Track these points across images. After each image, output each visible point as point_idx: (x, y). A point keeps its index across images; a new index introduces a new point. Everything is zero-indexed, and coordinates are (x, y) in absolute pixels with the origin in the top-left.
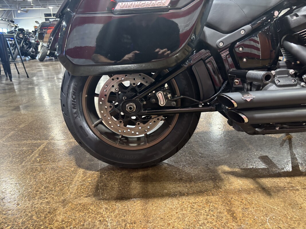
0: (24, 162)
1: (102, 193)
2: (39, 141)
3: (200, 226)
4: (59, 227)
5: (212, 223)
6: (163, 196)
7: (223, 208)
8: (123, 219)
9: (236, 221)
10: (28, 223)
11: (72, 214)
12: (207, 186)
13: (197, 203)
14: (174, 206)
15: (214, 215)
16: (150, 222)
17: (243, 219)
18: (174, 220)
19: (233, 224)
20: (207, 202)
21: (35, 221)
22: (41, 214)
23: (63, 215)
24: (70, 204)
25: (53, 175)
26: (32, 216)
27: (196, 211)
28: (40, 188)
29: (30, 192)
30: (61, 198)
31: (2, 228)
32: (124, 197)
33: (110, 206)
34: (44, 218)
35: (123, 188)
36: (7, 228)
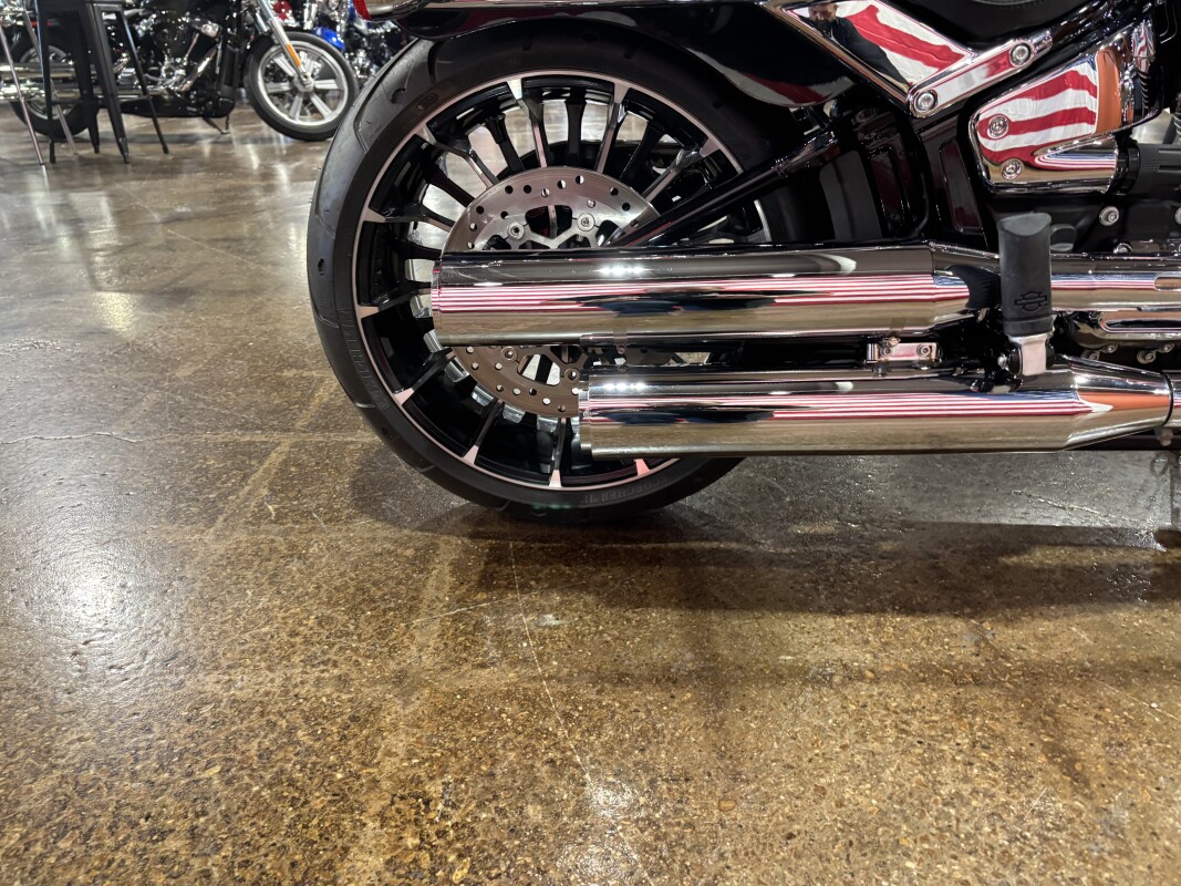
0: (221, 518)
1: (540, 655)
2: (259, 437)
3: (945, 805)
4: (403, 777)
5: (993, 796)
6: (781, 678)
7: (1025, 736)
8: (638, 759)
9: (1086, 791)
10: (281, 755)
11: (441, 728)
12: (947, 644)
13: (918, 713)
14: (830, 721)
15: (996, 763)
16: (744, 777)
17: (1112, 786)
18: (839, 774)
19: (1077, 803)
20: (962, 710)
21: (309, 751)
22: (327, 725)
23: (407, 734)
24: (427, 691)
25: (342, 575)
26: (291, 730)
27: (920, 742)
28: (301, 624)
29: (265, 634)
30: (386, 664)
31: (190, 774)
32: (627, 675)
33: (581, 708)
34: (340, 740)
35: (617, 639)
36: (207, 774)
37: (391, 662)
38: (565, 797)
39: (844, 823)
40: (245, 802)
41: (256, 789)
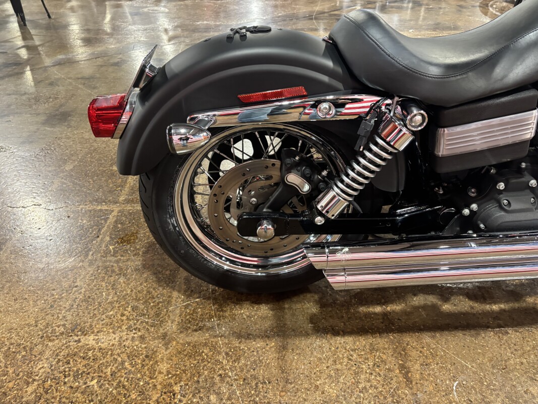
0: (91, 253)
1: (218, 325)
3: (360, 392)
4: (165, 384)
5: (377, 388)
6: (308, 335)
7: (393, 361)
8: (252, 374)
9: (411, 386)
10: (119, 374)
11: (180, 360)
13: (357, 351)
14: (324, 355)
15: (381, 373)
16: (290, 381)
17: (420, 384)
18: (324, 379)
19: (406, 391)
20: (373, 349)
21: (130, 372)
22: (136, 360)
23: (167, 363)
24: (174, 343)
25: (141, 284)
26: (123, 363)
27: (355, 364)
28: (125, 310)
29: (111, 315)
30: (159, 330)
31: (85, 383)
32: (251, 335)
33: (232, 350)
34: (142, 367)
35: (248, 317)
36: (92, 383)
37: (161, 329)
38: (225, 391)
39: (323, 401)
40: (107, 396)
41: (111, 390)
